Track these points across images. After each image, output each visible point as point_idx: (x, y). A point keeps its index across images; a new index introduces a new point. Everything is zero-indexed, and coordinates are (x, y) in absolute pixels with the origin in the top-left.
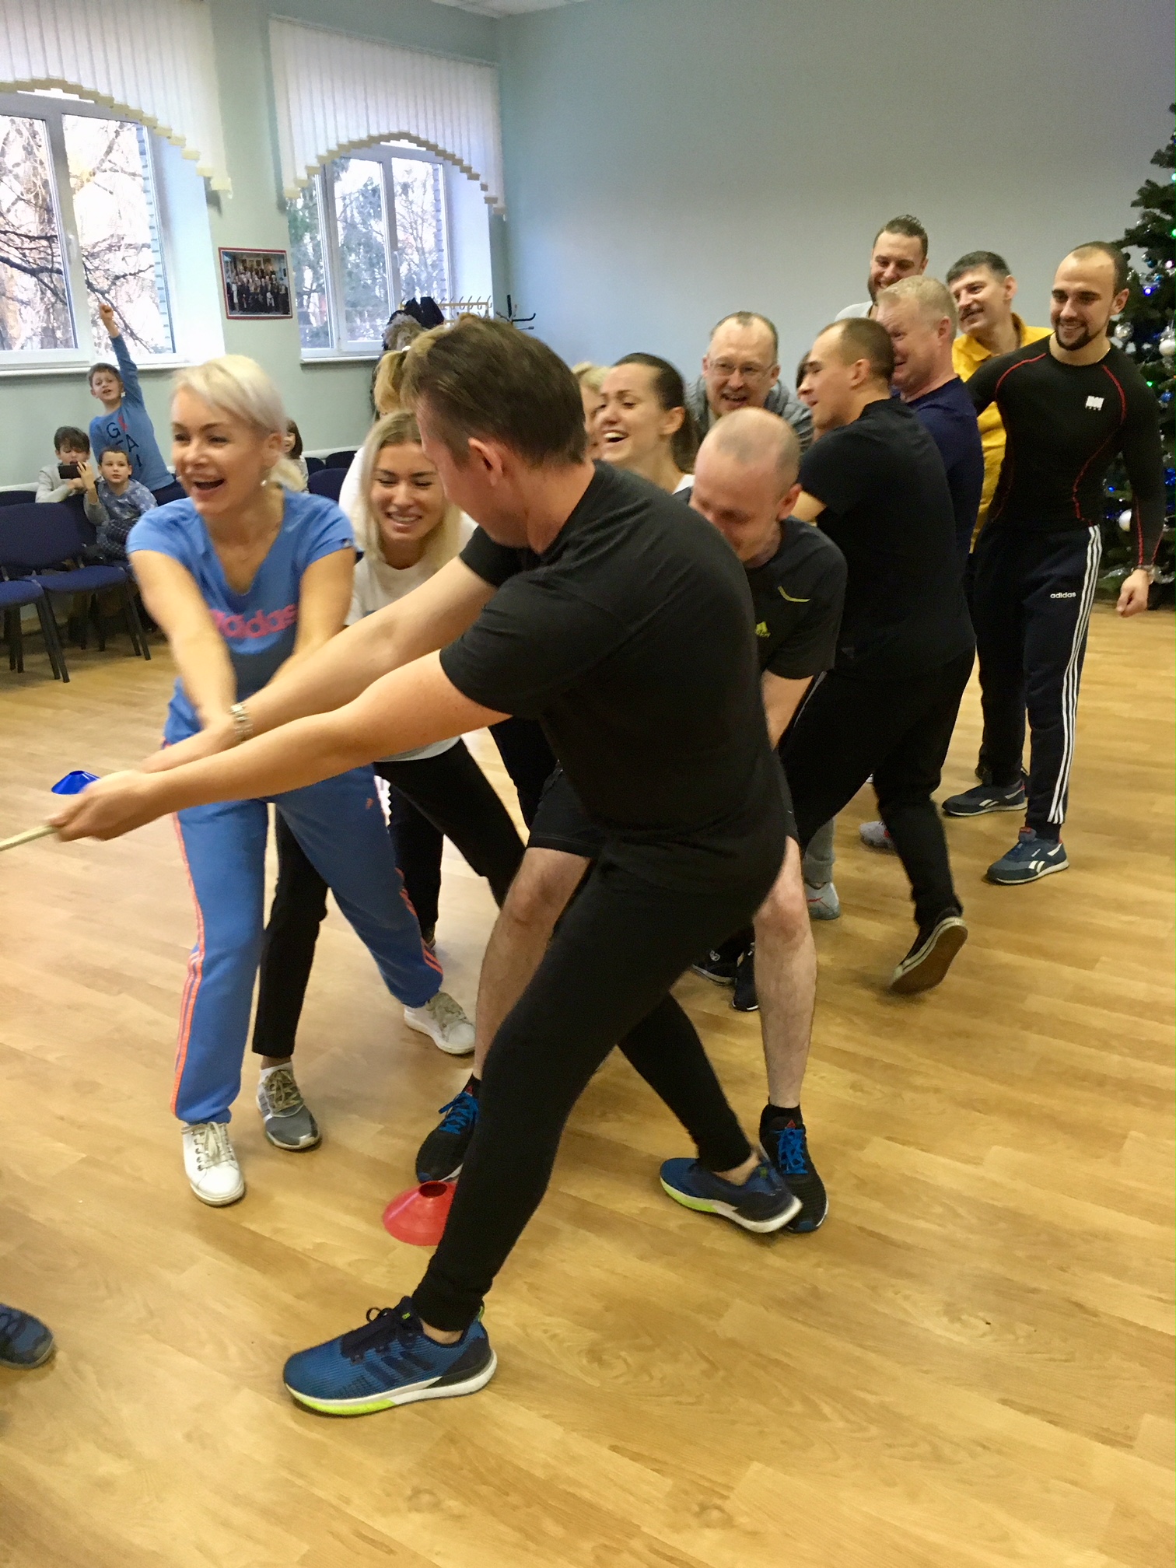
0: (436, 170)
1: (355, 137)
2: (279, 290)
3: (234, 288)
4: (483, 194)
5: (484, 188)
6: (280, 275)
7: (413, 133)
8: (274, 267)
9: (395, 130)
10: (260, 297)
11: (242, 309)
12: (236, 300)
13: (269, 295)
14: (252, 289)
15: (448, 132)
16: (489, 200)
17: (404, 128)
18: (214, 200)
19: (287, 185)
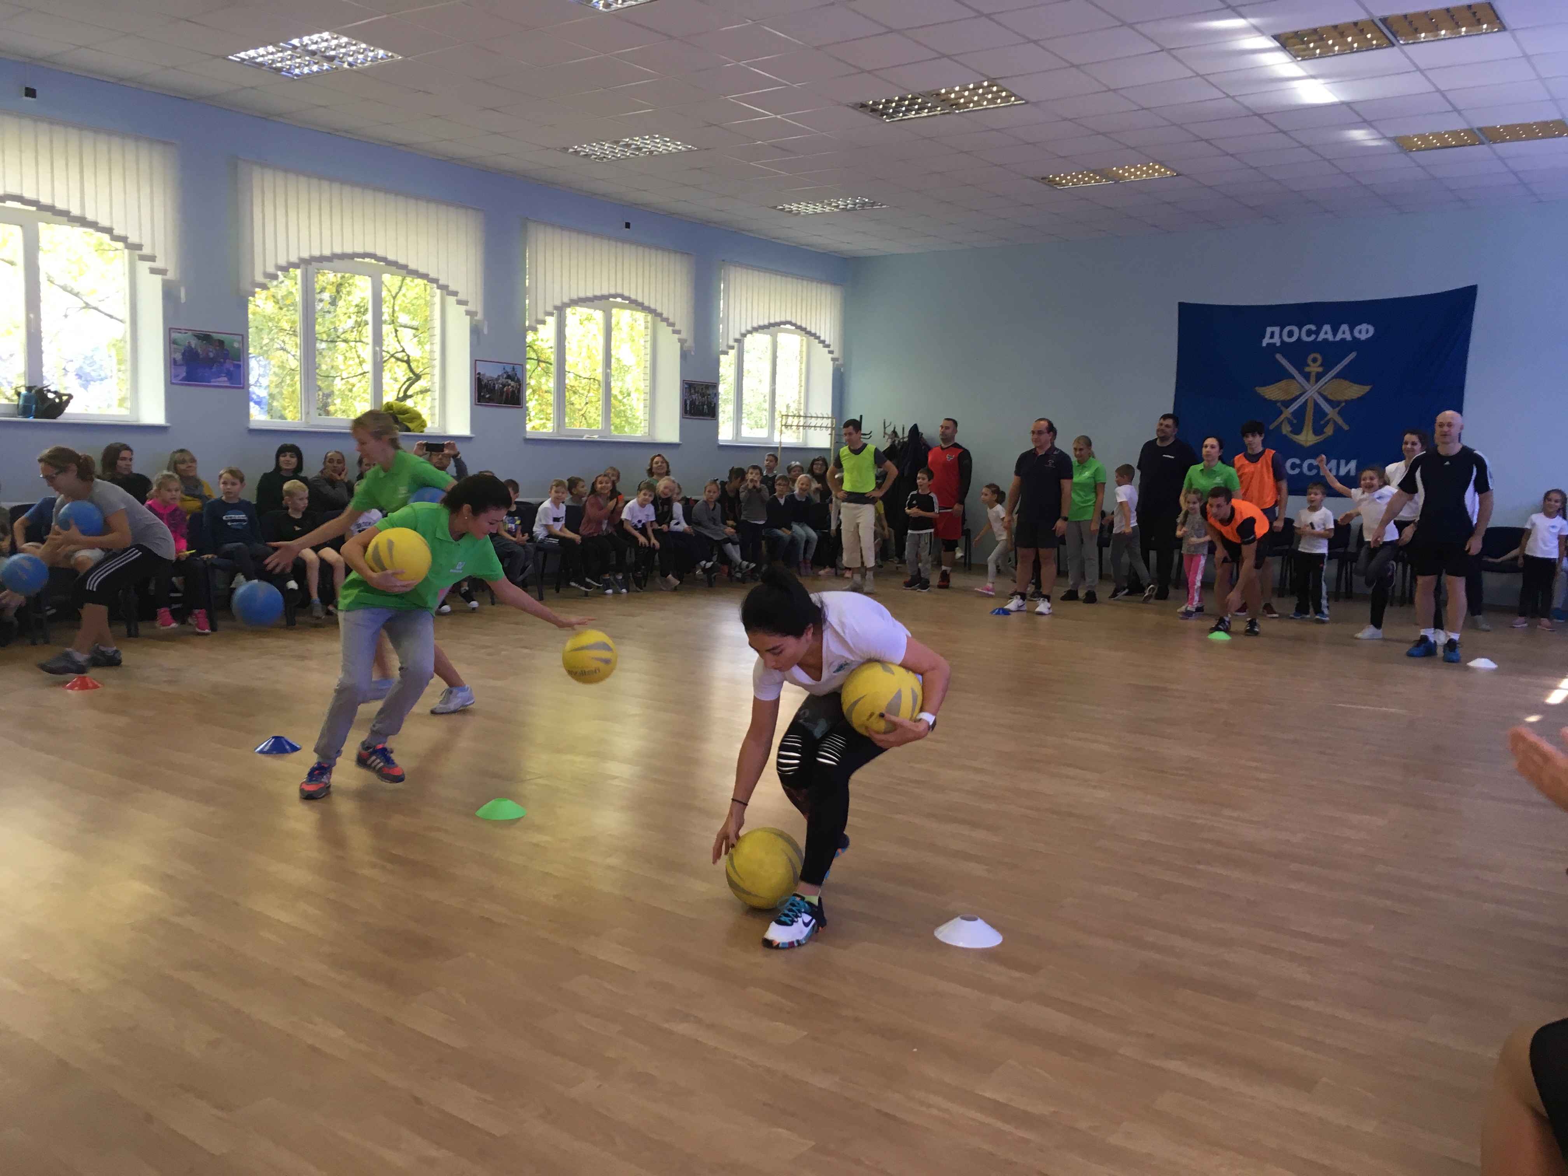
0: (802, 340)
1: (761, 324)
2: (710, 404)
3: (688, 402)
4: (831, 356)
5: (831, 352)
6: (713, 396)
7: (794, 321)
8: (710, 391)
9: (783, 319)
11: (691, 414)
12: (688, 409)
13: (705, 407)
14: (697, 403)
15: (813, 321)
16: (833, 359)
17: (789, 319)
18: (684, 355)
19: (723, 347)
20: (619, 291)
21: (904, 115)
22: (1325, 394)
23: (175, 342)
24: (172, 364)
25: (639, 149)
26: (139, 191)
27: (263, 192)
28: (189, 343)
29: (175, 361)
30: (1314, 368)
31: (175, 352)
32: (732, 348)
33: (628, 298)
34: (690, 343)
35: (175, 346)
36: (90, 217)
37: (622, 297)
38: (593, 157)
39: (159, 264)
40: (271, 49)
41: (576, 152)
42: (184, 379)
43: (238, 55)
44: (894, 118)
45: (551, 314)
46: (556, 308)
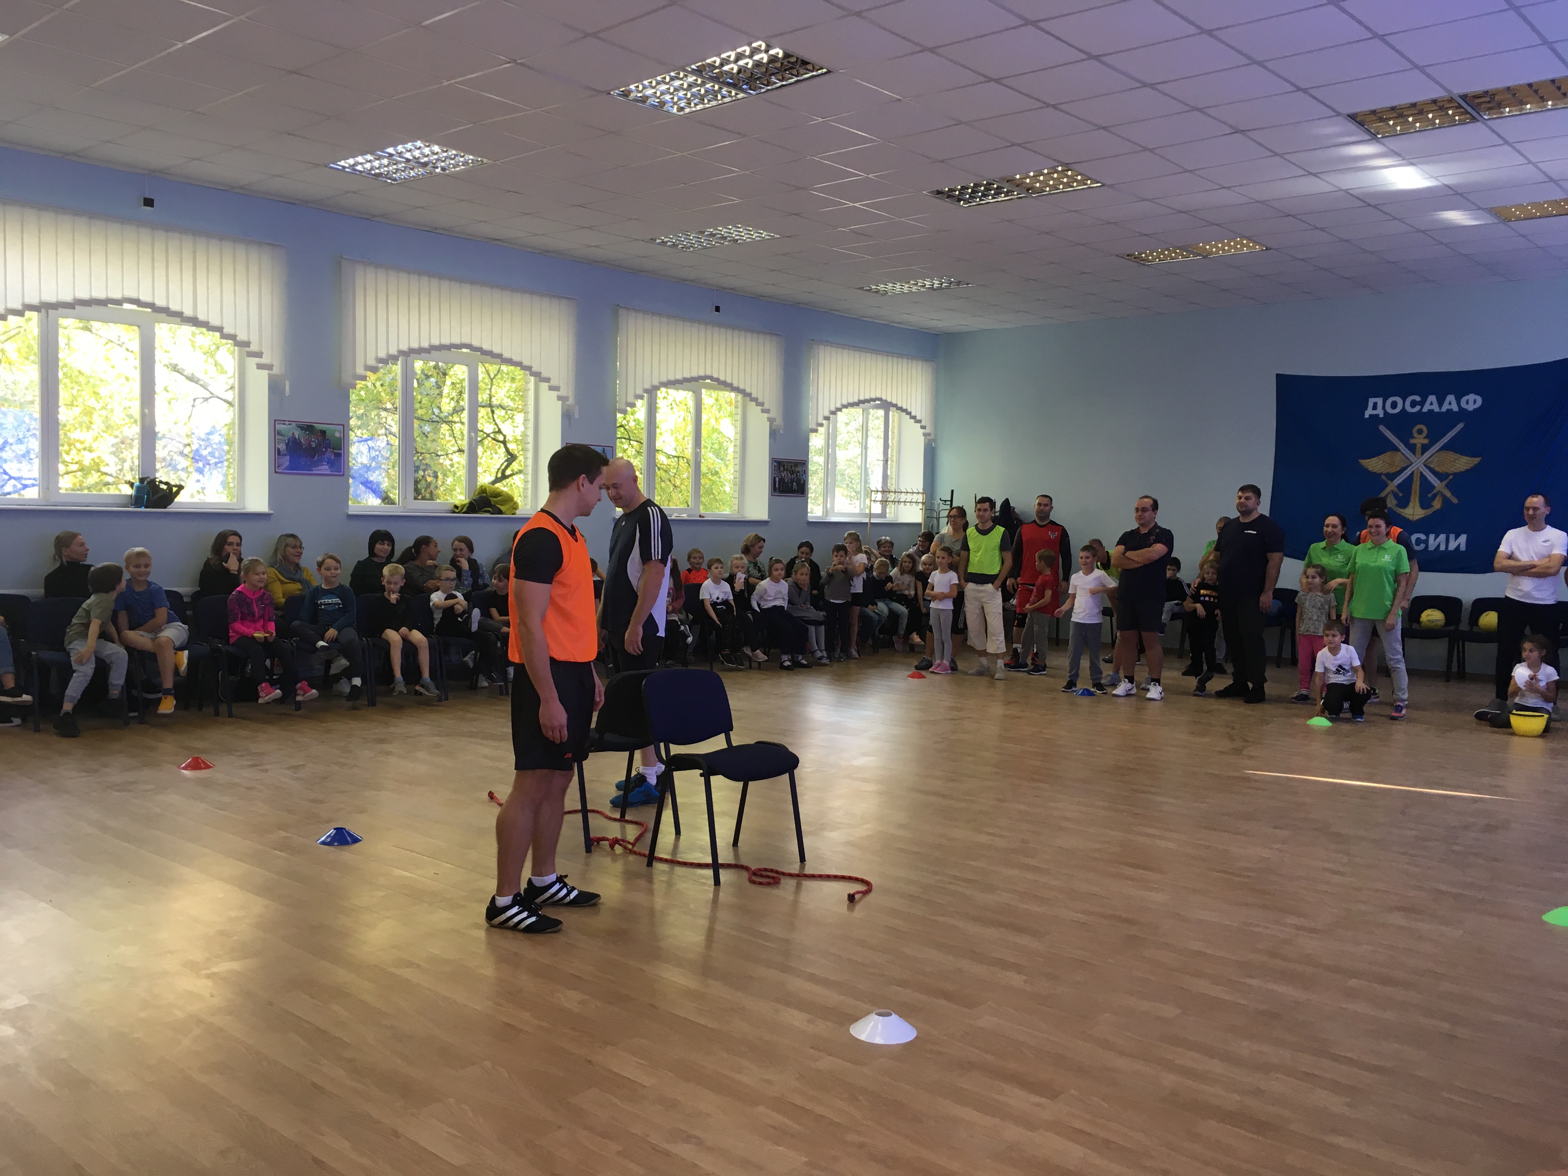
1: (851, 401)
2: (800, 481)
3: (777, 479)
4: (922, 431)
5: (922, 428)
6: (801, 473)
7: (884, 398)
8: (799, 469)
9: (873, 396)
10: (790, 485)
11: (781, 492)
12: (777, 486)
13: (795, 484)
14: (786, 481)
15: (904, 397)
16: (925, 435)
17: (879, 396)
18: (773, 434)
19: (812, 425)
20: (708, 373)
21: (981, 200)
22: (1432, 466)
23: (279, 433)
24: (276, 455)
25: (725, 238)
26: (248, 292)
27: (365, 290)
28: (293, 433)
29: (279, 449)
30: (1419, 440)
31: (279, 443)
32: (821, 425)
33: (717, 380)
34: (779, 422)
35: (280, 437)
36: (202, 317)
37: (711, 378)
38: (680, 246)
39: (265, 360)
40: (369, 157)
41: (664, 243)
42: (287, 468)
43: (339, 163)
44: (970, 203)
45: (642, 397)
46: (646, 391)
